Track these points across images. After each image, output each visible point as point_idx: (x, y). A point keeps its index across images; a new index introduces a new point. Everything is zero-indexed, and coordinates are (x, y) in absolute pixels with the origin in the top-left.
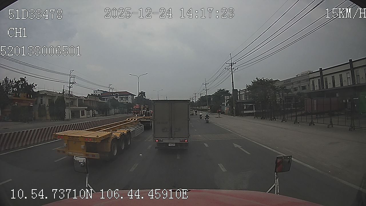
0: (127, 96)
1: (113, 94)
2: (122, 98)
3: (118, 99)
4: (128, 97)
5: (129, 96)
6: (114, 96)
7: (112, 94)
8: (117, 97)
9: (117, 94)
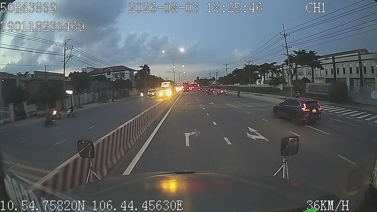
0: (123, 72)
1: (105, 71)
2: (116, 76)
3: (111, 76)
4: (125, 73)
5: (125, 71)
6: (105, 73)
7: (102, 71)
8: (110, 75)
9: (108, 70)
